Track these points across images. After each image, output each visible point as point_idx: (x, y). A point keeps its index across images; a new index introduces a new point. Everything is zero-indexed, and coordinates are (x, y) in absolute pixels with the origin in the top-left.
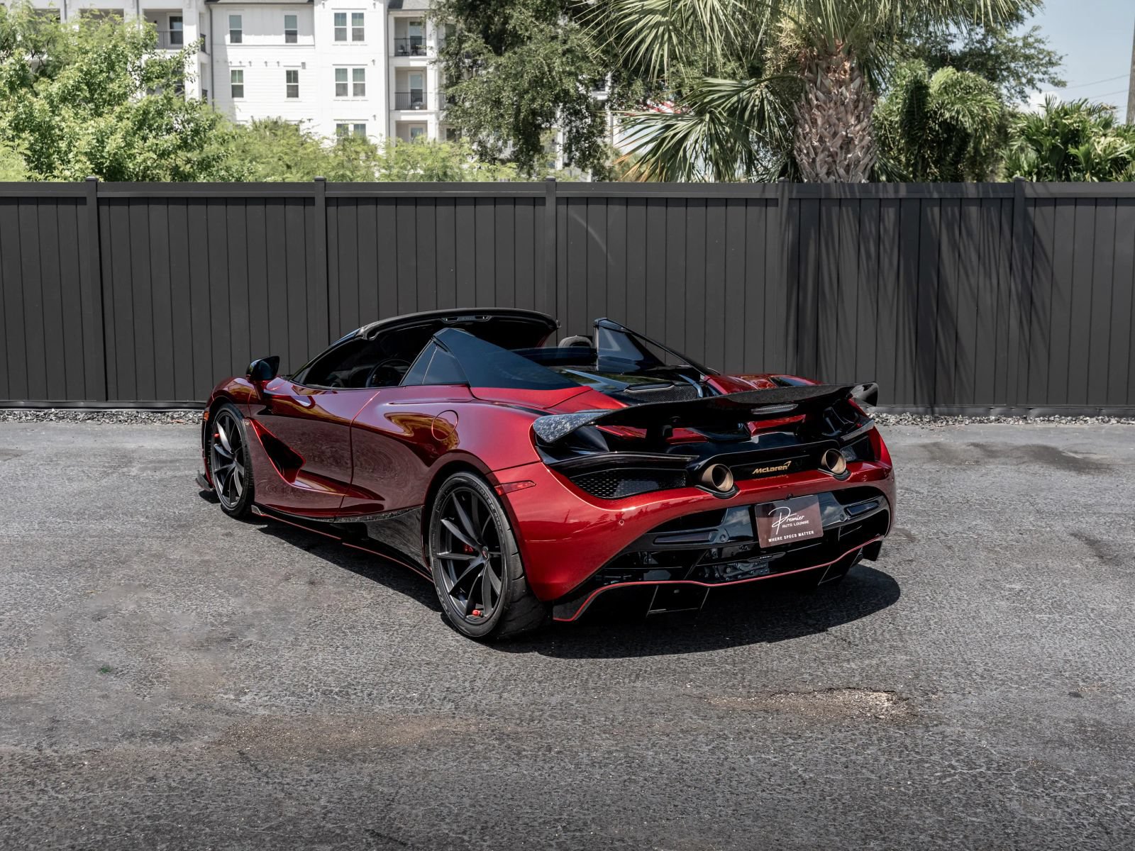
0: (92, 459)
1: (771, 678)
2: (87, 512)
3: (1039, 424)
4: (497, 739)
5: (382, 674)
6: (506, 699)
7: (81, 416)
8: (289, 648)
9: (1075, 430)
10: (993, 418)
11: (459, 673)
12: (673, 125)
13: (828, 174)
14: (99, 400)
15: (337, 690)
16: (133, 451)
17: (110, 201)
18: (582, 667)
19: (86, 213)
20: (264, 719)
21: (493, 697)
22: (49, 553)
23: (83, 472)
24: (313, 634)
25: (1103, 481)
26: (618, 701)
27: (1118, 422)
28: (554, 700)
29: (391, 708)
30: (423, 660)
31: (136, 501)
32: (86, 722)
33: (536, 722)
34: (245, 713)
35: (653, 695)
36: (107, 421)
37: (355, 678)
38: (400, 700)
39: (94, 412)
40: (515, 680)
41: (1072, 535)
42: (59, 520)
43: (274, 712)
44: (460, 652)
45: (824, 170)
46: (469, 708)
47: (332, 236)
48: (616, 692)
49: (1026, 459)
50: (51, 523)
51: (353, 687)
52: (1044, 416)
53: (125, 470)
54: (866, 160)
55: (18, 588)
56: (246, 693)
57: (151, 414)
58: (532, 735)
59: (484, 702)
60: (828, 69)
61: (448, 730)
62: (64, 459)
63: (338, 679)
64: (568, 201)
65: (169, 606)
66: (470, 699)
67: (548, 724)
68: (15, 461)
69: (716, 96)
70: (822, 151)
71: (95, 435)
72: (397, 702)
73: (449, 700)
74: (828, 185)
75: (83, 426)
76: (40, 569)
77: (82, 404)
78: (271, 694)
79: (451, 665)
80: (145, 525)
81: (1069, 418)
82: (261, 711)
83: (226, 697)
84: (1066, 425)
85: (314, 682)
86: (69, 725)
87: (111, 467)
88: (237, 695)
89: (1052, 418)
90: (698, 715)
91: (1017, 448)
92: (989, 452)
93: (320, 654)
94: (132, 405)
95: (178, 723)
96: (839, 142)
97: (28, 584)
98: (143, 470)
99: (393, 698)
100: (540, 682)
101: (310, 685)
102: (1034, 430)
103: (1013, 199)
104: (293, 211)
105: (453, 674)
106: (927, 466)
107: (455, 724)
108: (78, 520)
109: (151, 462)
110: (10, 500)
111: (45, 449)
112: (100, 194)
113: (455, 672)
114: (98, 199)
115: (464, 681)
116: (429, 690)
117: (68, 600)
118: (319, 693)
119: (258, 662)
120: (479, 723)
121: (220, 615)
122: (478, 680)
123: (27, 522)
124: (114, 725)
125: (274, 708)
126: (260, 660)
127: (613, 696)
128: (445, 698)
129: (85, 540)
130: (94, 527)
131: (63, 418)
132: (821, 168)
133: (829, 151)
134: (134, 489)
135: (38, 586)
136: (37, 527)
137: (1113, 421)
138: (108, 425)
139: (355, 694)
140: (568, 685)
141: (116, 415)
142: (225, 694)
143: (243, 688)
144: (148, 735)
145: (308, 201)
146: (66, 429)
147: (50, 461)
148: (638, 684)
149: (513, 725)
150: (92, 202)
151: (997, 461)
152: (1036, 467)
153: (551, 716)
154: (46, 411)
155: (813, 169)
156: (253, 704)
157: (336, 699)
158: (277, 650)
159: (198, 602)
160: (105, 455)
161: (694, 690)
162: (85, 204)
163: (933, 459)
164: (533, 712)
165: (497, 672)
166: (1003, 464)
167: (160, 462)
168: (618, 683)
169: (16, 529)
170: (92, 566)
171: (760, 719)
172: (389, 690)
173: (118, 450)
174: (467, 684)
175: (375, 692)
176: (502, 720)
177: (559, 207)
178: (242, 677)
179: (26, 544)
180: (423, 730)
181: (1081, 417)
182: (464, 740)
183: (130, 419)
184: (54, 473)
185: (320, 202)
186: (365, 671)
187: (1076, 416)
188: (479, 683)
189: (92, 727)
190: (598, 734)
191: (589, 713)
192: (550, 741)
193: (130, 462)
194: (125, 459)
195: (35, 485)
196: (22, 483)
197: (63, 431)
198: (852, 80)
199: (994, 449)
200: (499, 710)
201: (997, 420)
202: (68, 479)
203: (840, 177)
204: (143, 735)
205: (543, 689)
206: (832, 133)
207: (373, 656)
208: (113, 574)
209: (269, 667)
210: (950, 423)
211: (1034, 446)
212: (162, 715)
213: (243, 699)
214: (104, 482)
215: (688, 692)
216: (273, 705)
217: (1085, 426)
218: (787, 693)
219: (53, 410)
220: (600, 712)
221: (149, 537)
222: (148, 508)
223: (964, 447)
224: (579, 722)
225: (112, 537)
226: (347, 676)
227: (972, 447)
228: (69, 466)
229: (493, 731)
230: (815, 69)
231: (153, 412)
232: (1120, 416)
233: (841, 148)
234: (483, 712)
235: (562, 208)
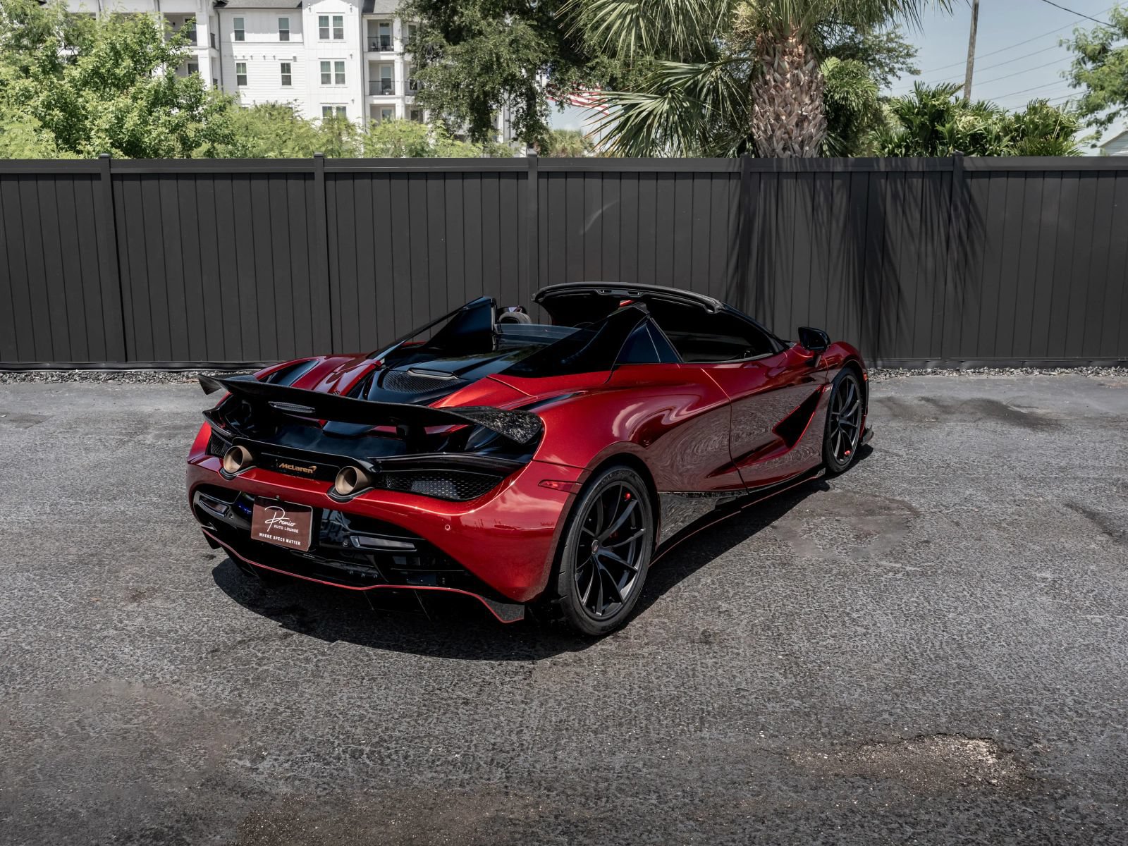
0: (110, 425)
1: (850, 721)
2: (100, 490)
3: (971, 376)
4: (564, 833)
5: (416, 721)
6: (561, 761)
7: (103, 376)
8: (309, 681)
9: (1008, 382)
10: (929, 370)
11: (502, 718)
12: (638, 104)
13: (784, 149)
14: (119, 362)
15: (367, 749)
16: (150, 416)
17: (123, 177)
18: (636, 705)
19: (101, 187)
20: (287, 800)
21: (546, 757)
22: (57, 544)
23: (100, 439)
24: (335, 659)
25: (1060, 439)
26: (690, 762)
27: (1040, 373)
28: (618, 761)
29: (433, 778)
30: (459, 697)
31: (149, 477)
32: (74, 815)
33: (604, 800)
34: (263, 793)
35: (727, 751)
36: (127, 381)
37: (387, 729)
38: (441, 765)
39: (115, 373)
40: (567, 729)
41: (1067, 505)
42: (71, 501)
43: (298, 789)
44: (498, 683)
45: (781, 145)
46: (522, 777)
47: (331, 209)
48: (684, 748)
49: (979, 415)
50: (63, 505)
51: (385, 744)
52: (975, 368)
53: (141, 437)
54: (818, 136)
55: (20, 594)
56: (263, 758)
57: (167, 374)
58: (604, 824)
59: (538, 766)
60: (784, 53)
61: (504, 818)
62: (83, 425)
63: (367, 732)
64: (548, 175)
65: (179, 618)
66: (520, 761)
67: (618, 802)
68: (36, 428)
69: (672, 78)
70: (779, 129)
71: (115, 396)
72: (439, 769)
73: (498, 763)
74: (779, 160)
75: (104, 386)
76: (45, 569)
77: (103, 365)
78: (293, 757)
79: (490, 704)
80: (157, 506)
81: (997, 370)
82: (284, 789)
83: (241, 763)
84: (993, 376)
85: (341, 737)
86: (54, 820)
87: (127, 434)
88: (253, 761)
89: (982, 370)
90: (786, 784)
91: (966, 402)
92: (943, 409)
93: (345, 690)
94: (150, 365)
95: (185, 815)
96: (794, 120)
97: (31, 590)
98: (158, 437)
99: (433, 762)
100: (595, 732)
101: (337, 742)
102: (969, 381)
103: (952, 172)
104: (295, 185)
105: (496, 720)
106: (893, 424)
107: (509, 805)
108: (91, 500)
109: (166, 428)
110: (25, 475)
111: (66, 413)
112: (114, 171)
113: (498, 716)
114: (112, 175)
115: (511, 732)
116: (473, 749)
117: (71, 611)
118: (348, 756)
119: (276, 704)
120: (538, 803)
121: (233, 631)
122: (525, 731)
123: (38, 504)
124: (109, 820)
125: (297, 783)
126: (278, 701)
127: (683, 753)
128: (492, 760)
129: (95, 527)
130: (107, 508)
131: (86, 378)
132: (778, 144)
133: (786, 128)
134: (148, 461)
135: (41, 592)
136: (48, 510)
137: (1036, 372)
138: (128, 386)
139: (389, 756)
140: (627, 737)
141: (136, 375)
142: (240, 759)
143: (260, 747)
144: (147, 837)
145: (308, 176)
146: (88, 390)
147: (70, 428)
148: (705, 733)
149: (578, 807)
150: (106, 178)
151: (954, 417)
152: (991, 424)
153: (621, 790)
154: (71, 371)
155: (770, 145)
156: (271, 775)
157: (368, 766)
158: (297, 685)
159: (210, 613)
160: (123, 420)
161: (770, 742)
162: (100, 179)
163: (895, 416)
164: (597, 783)
165: (544, 716)
166: (961, 421)
167: (175, 428)
168: (683, 731)
169: (28, 512)
170: (100, 563)
171: (860, 791)
172: (428, 749)
173: (135, 414)
174: (514, 737)
175: (411, 752)
176: (564, 797)
177: (540, 180)
178: (259, 729)
179: (36, 532)
180: (474, 818)
181: (1007, 369)
182: (524, 834)
183: (149, 379)
184: (72, 442)
185: (319, 177)
186: (396, 716)
187: (1002, 367)
188: (526, 736)
189: (83, 824)
190: (682, 822)
191: (663, 784)
192: (627, 836)
193: (147, 428)
194: (141, 424)
195: (52, 457)
196: (40, 455)
197: (86, 392)
198: (806, 63)
199: (945, 404)
200: (557, 780)
201: (934, 372)
202: (85, 449)
203: (795, 152)
204: (142, 836)
205: (601, 743)
206: (788, 111)
207: (403, 691)
208: (121, 574)
209: (288, 712)
210: (893, 375)
211: (979, 400)
212: (166, 800)
213: (260, 766)
214: (119, 453)
215: (764, 744)
216: (295, 777)
217: (1012, 377)
218: (873, 743)
219: (77, 371)
220: (675, 782)
221: (161, 521)
222: (162, 484)
223: (916, 402)
224: (653, 799)
225: (123, 522)
226: (378, 726)
227: (923, 402)
228: (87, 434)
229: (556, 817)
230: (772, 52)
231: (169, 372)
232: (1041, 367)
233: (797, 125)
234: (540, 785)
235: (543, 181)
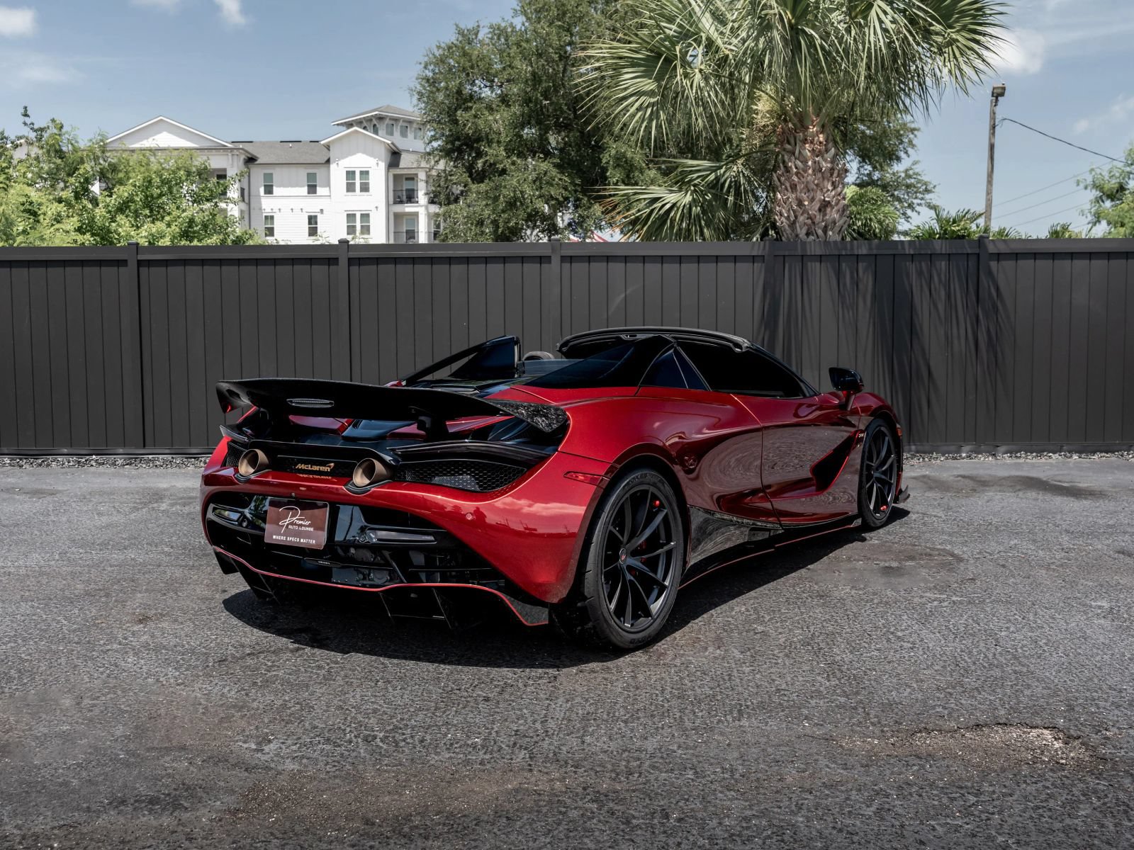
0: (124, 496)
1: (900, 713)
2: (111, 543)
3: (1008, 459)
4: (593, 801)
5: (433, 713)
6: (589, 744)
7: (120, 462)
8: (321, 683)
9: (1045, 464)
10: (964, 455)
11: (525, 711)
12: (661, 198)
13: (808, 234)
14: (137, 447)
15: (381, 735)
16: (165, 490)
17: (149, 263)
18: (669, 701)
19: (128, 273)
20: (293, 776)
21: (573, 742)
22: (64, 582)
23: (114, 507)
24: (348, 666)
25: (1103, 505)
26: (729, 745)
27: (1080, 457)
28: (651, 745)
29: (451, 758)
30: (479, 696)
31: (162, 533)
32: (66, 784)
33: (636, 775)
34: (268, 768)
35: (768, 737)
36: (144, 466)
37: (402, 719)
38: (460, 747)
39: (132, 458)
40: (595, 719)
41: (1119, 552)
42: (81, 551)
43: (306, 766)
44: (520, 685)
45: (804, 231)
46: (547, 757)
47: (355, 294)
48: (722, 734)
49: (1018, 487)
50: (73, 553)
51: (400, 731)
52: (1011, 453)
53: (155, 505)
54: (841, 222)
55: (23, 618)
56: (270, 741)
57: (185, 460)
58: (636, 794)
59: (564, 748)
60: (805, 141)
61: (527, 790)
62: (97, 496)
63: (381, 722)
64: (571, 259)
65: (186, 636)
66: (545, 744)
67: (652, 778)
68: (49, 498)
69: (695, 175)
70: (802, 214)
71: (131, 478)
72: (457, 750)
73: (521, 746)
74: (804, 244)
75: (121, 471)
76: (50, 599)
77: (121, 451)
78: (302, 741)
79: (513, 701)
80: (169, 554)
81: (1034, 454)
82: (291, 766)
83: (245, 746)
84: (1031, 459)
85: (353, 725)
86: (44, 787)
87: (141, 503)
88: (259, 744)
89: (1018, 455)
90: (835, 762)
91: (1004, 478)
92: (981, 484)
93: (358, 690)
94: (167, 451)
95: (184, 784)
96: (817, 205)
97: (34, 615)
98: (172, 505)
99: (452, 744)
100: (626, 722)
101: (348, 729)
102: (1004, 464)
103: (978, 254)
104: (319, 271)
105: (519, 713)
106: (930, 494)
107: (533, 779)
108: (101, 550)
109: (181, 499)
110: (36, 532)
111: (80, 488)
112: (140, 257)
113: (520, 710)
114: (138, 261)
115: (534, 722)
116: (494, 734)
117: (74, 631)
118: (360, 740)
119: (285, 701)
120: (564, 778)
121: (243, 646)
122: (550, 720)
123: (48, 553)
124: (102, 788)
125: (305, 761)
126: (287, 698)
127: (721, 738)
128: (515, 744)
129: (104, 570)
130: (117, 556)
131: (103, 464)
132: (801, 229)
133: (808, 214)
134: (161, 522)
135: (44, 617)
136: (57, 557)
137: (1075, 457)
138: (144, 469)
139: (404, 740)
140: (660, 725)
141: (153, 461)
142: (245, 742)
143: (267, 733)
144: (144, 801)
145: (332, 261)
146: (104, 473)
147: (83, 498)
148: (744, 722)
149: (608, 781)
150: (133, 265)
151: (993, 488)
152: (1032, 494)
153: (654, 767)
154: (87, 457)
155: (793, 231)
156: (277, 755)
157: (382, 747)
158: (307, 686)
159: (218, 632)
160: (138, 493)
161: (815, 729)
162: (126, 265)
163: (931, 488)
164: (628, 762)
165: (570, 710)
166: (1000, 491)
167: (190, 498)
168: (720, 721)
169: (36, 559)
170: (107, 595)
171: (915, 768)
172: (446, 735)
173: (150, 489)
174: (538, 725)
175: (428, 737)
176: (593, 773)
177: (563, 264)
178: (266, 720)
179: (42, 574)
180: (495, 789)
181: (1045, 453)
182: (550, 802)
183: (166, 464)
184: (85, 509)
185: (343, 262)
186: (413, 710)
187: (1040, 452)
188: (552, 724)
189: (73, 791)
190: (721, 792)
191: (700, 762)
192: (662, 803)
193: (161, 498)
194: (158, 496)
195: (64, 519)
196: (52, 518)
197: (100, 474)
198: (827, 151)
199: (983, 479)
200: (585, 759)
201: (969, 457)
202: (97, 514)
203: (818, 237)
204: (136, 801)
205: (632, 730)
206: (810, 197)
207: (420, 691)
208: (129, 603)
209: (298, 707)
210: (926, 459)
211: (1017, 476)
212: (164, 773)
213: (266, 749)
214: (132, 516)
215: (808, 732)
216: (303, 757)
217: (1050, 461)
218: (928, 731)
219: (94, 457)
220: (712, 761)
221: (172, 566)
222: (174, 538)
223: (952, 478)
224: (690, 774)
225: (133, 566)
226: (392, 717)
227: (960, 478)
228: (101, 503)
229: (584, 789)
230: (792, 141)
231: (187, 458)
232: (1080, 452)
233: (820, 210)
234: (566, 763)
235: (567, 266)
